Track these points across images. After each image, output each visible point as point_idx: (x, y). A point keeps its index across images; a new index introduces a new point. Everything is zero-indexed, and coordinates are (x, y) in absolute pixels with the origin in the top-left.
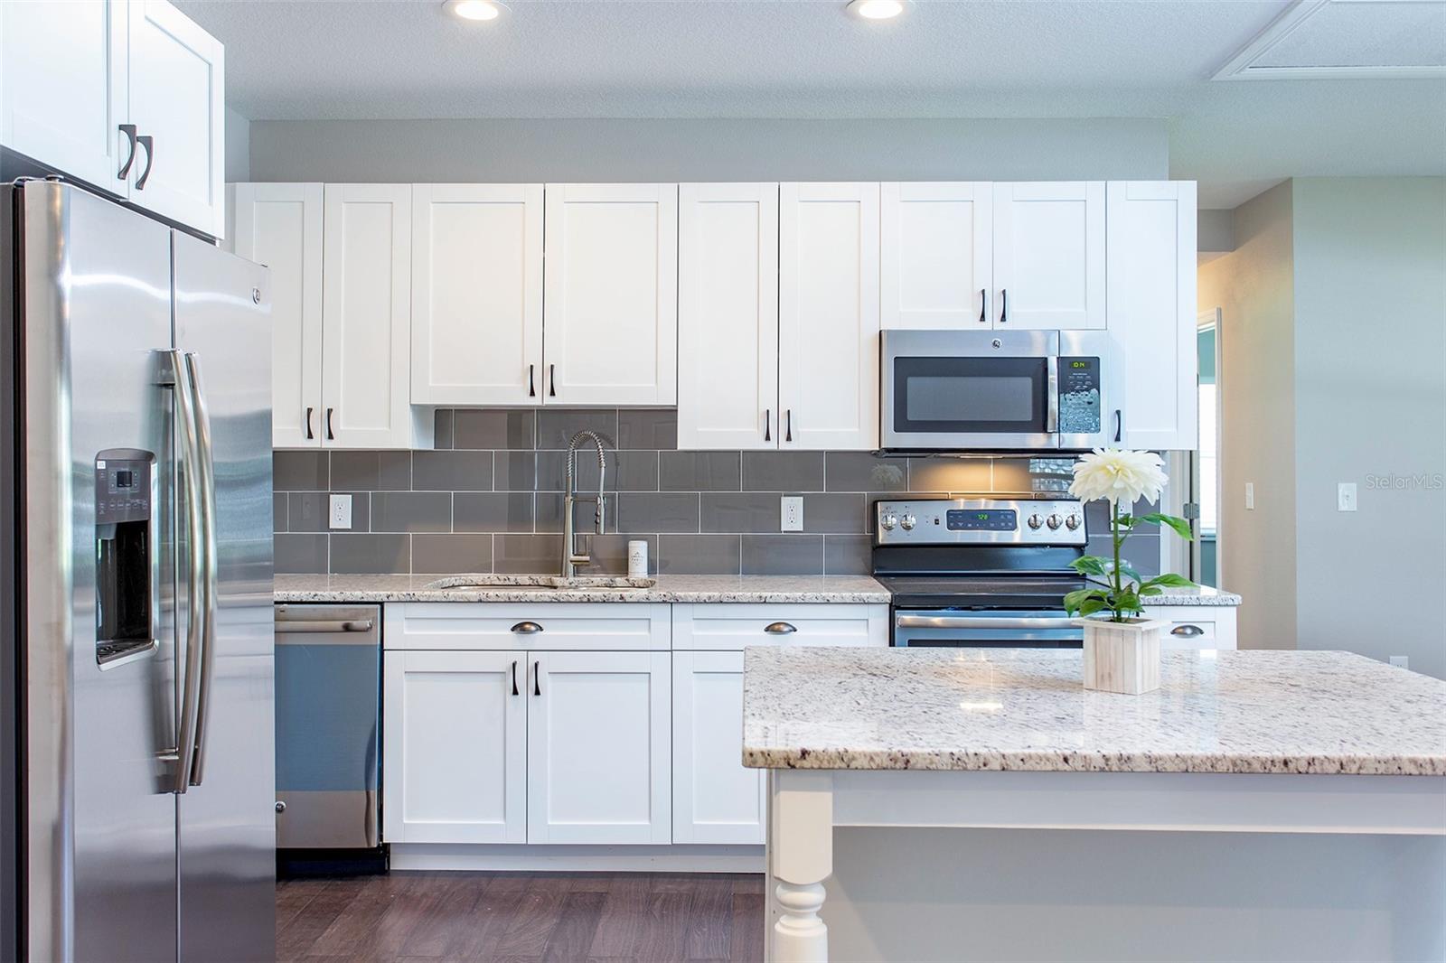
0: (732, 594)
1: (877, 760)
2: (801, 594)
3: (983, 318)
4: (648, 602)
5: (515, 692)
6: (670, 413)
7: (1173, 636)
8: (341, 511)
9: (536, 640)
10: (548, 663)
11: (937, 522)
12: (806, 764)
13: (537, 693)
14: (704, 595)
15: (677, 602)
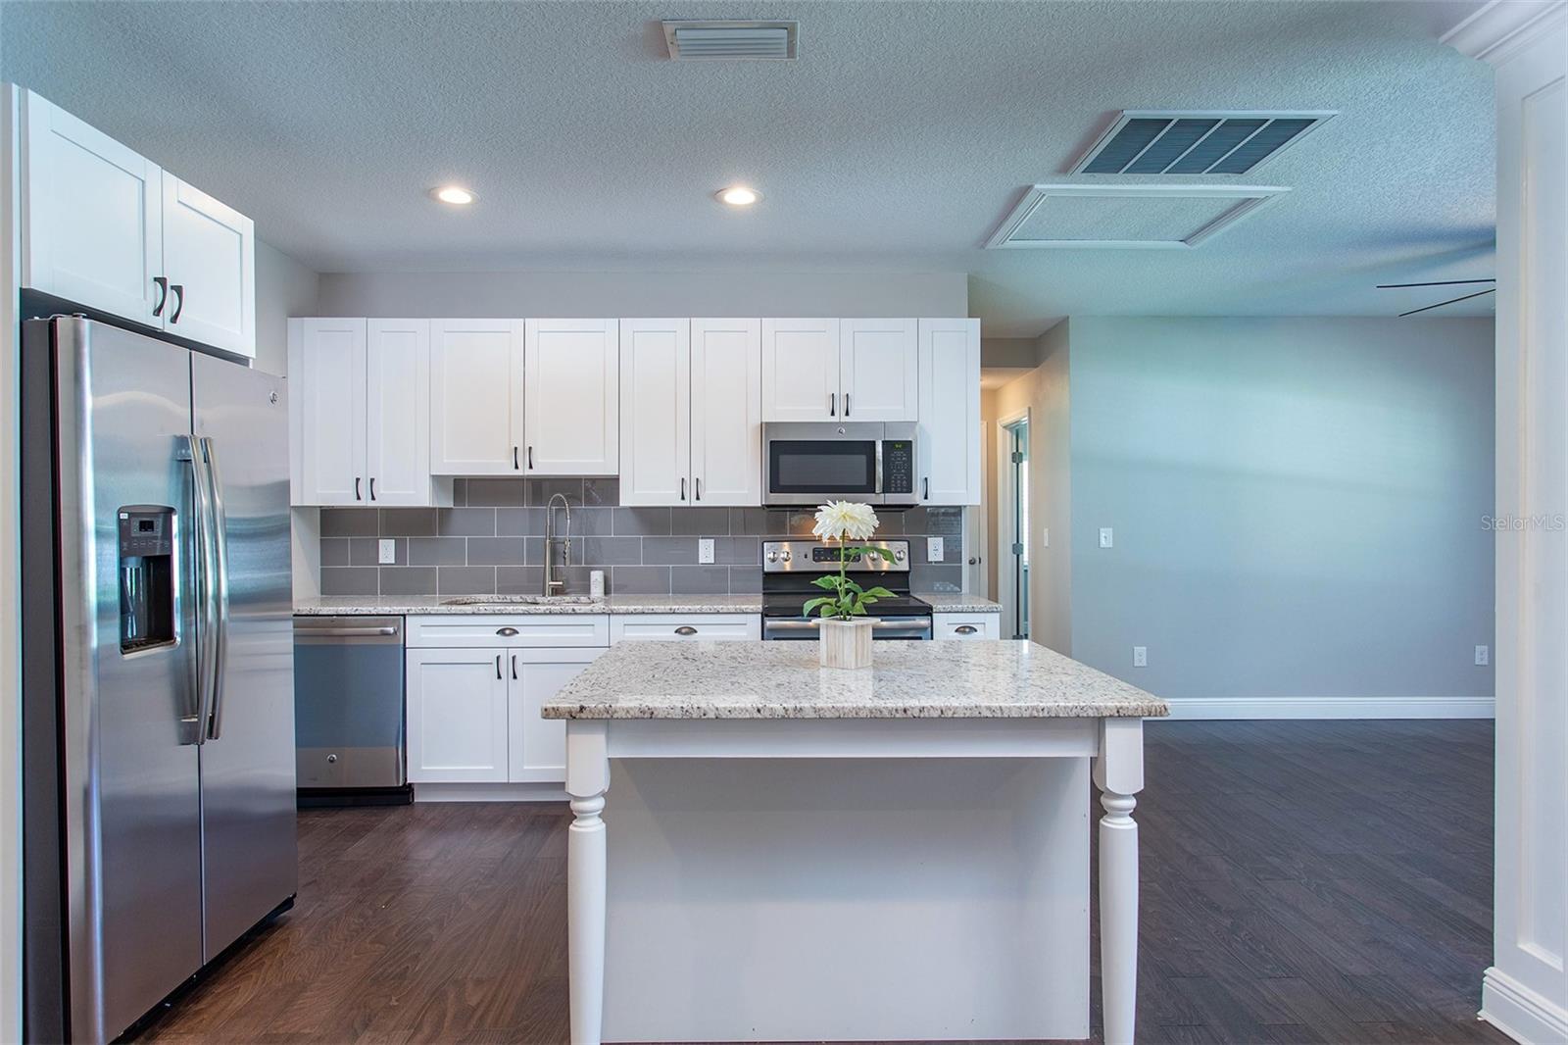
0: (651, 607)
1: (632, 712)
2: (699, 607)
3: (833, 414)
4: (592, 613)
5: (499, 677)
6: (616, 480)
7: (956, 634)
8: (387, 551)
9: (514, 640)
10: (522, 656)
11: (806, 557)
12: (583, 716)
13: (515, 677)
14: (631, 608)
15: (613, 614)
